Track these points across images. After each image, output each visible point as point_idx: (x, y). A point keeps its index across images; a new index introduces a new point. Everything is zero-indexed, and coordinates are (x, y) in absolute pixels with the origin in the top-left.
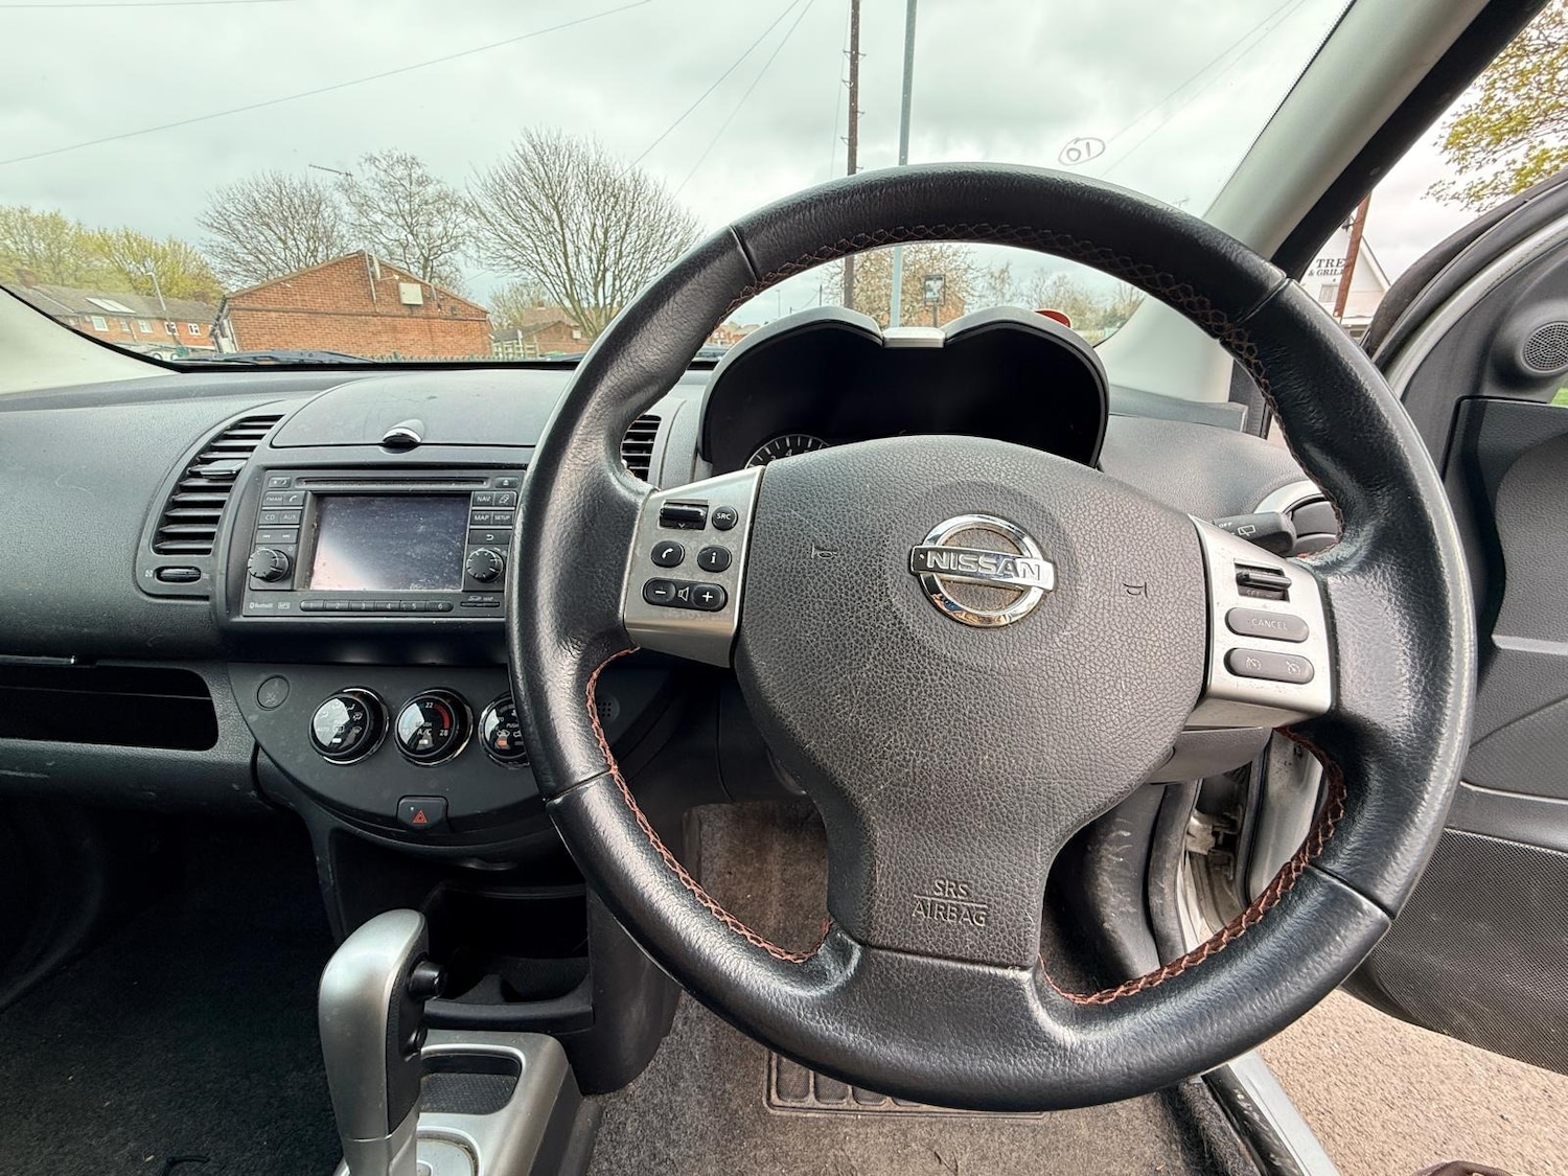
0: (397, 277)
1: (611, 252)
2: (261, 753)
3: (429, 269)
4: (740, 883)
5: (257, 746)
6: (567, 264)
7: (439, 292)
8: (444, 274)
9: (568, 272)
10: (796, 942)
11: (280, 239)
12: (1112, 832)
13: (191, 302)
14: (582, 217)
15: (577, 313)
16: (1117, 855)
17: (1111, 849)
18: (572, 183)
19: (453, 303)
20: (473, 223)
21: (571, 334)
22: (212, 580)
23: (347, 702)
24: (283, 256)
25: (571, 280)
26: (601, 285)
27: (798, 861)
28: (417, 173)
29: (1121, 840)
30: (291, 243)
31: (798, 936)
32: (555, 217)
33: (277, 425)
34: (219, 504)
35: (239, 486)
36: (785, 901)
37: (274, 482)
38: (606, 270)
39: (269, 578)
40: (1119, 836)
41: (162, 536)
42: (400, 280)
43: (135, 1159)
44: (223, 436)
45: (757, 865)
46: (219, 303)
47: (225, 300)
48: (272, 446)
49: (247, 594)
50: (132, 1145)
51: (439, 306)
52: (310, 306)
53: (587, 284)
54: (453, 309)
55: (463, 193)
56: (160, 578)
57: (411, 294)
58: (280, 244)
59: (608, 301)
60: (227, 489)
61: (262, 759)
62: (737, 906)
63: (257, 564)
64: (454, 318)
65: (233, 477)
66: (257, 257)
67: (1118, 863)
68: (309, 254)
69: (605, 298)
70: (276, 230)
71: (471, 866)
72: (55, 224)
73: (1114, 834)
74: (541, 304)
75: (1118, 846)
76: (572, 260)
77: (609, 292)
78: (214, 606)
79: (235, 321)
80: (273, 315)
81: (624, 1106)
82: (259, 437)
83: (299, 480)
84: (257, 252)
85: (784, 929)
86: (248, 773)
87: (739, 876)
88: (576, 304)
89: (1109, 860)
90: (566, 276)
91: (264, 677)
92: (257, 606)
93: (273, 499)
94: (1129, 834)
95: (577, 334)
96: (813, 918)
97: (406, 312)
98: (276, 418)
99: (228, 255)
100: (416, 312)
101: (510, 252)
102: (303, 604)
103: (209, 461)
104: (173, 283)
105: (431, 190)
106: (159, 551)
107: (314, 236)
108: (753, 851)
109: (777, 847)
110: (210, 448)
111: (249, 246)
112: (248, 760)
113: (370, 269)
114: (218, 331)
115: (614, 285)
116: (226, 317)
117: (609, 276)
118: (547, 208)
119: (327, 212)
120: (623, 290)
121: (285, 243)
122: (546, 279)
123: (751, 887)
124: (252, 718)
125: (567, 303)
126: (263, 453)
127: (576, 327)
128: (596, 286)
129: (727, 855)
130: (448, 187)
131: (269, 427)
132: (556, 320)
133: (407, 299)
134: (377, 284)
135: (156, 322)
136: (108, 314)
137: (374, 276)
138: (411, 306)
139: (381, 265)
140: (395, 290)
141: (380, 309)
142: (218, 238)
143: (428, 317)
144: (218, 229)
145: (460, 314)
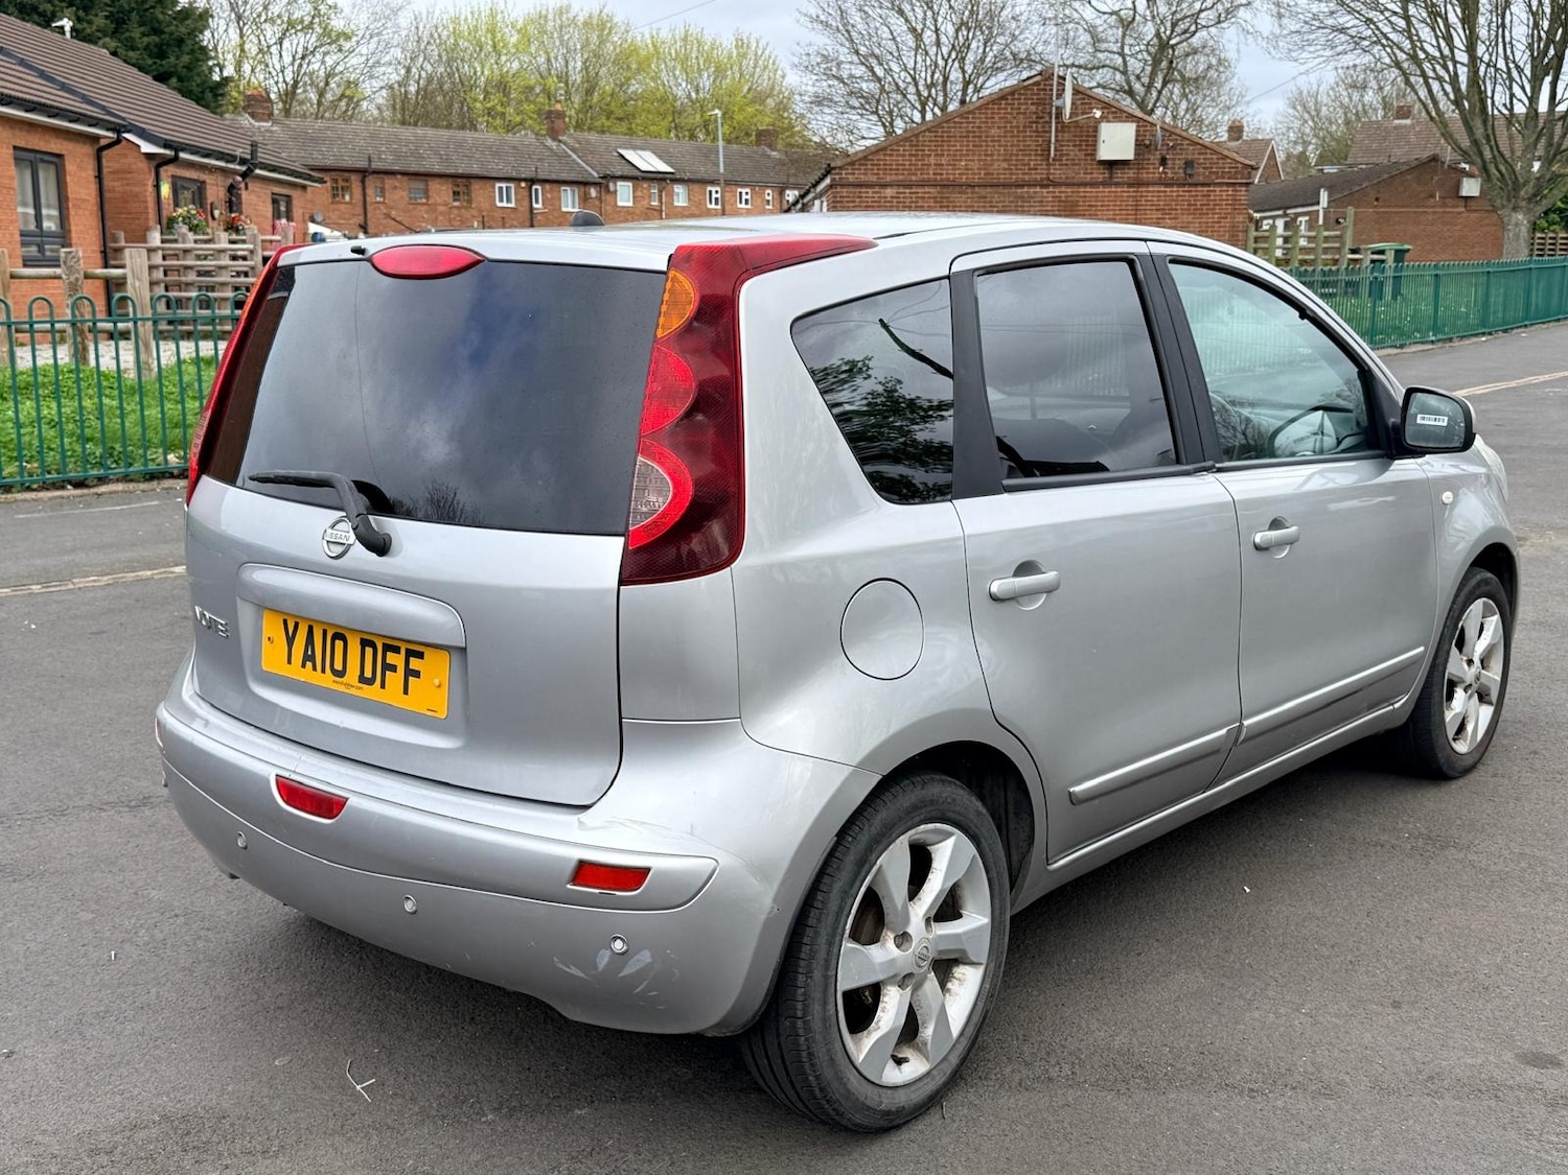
0: (1098, 114)
3: (1164, 64)
11: (913, 30)
15: (1475, 142)
21: (1458, 186)
24: (911, 65)
26: (1548, 79)
30: (929, 37)
42: (1103, 118)
51: (1163, 161)
52: (949, 174)
54: (1189, 164)
57: (1117, 141)
58: (910, 40)
64: (1186, 182)
66: (871, 70)
68: (953, 55)
70: (910, 15)
72: (601, 26)
79: (832, 204)
80: (890, 192)
90: (1462, 57)
95: (1471, 188)
97: (1100, 175)
99: (827, 66)
100: (1119, 175)
111: (863, 50)
113: (1057, 103)
121: (918, 36)
132: (1425, 155)
133: (1105, 153)
134: (1062, 127)
135: (696, 187)
136: (640, 178)
137: (1059, 114)
138: (1112, 165)
139: (1076, 91)
140: (1090, 137)
141: (1057, 173)
142: (823, 41)
143: (1138, 183)
144: (827, 25)
145: (1200, 173)
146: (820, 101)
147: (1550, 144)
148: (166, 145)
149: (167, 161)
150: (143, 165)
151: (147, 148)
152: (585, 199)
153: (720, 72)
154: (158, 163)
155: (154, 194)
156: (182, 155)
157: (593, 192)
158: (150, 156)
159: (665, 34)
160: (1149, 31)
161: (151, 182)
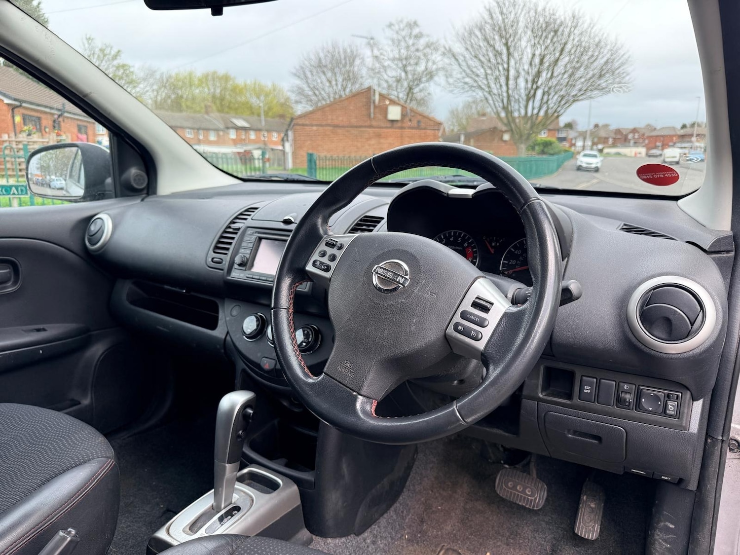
0: (388, 103)
1: (544, 74)
2: (228, 335)
3: (410, 95)
4: (437, 498)
5: (228, 333)
6: (507, 84)
7: (412, 110)
8: (419, 98)
9: (507, 92)
10: (459, 544)
11: (328, 80)
12: (662, 522)
13: (277, 119)
14: (525, 48)
15: (509, 121)
16: (665, 541)
17: (661, 535)
18: (521, 24)
19: (420, 118)
20: (446, 61)
21: (502, 136)
22: (225, 264)
23: (256, 317)
24: (328, 91)
25: (509, 96)
26: (532, 99)
27: (477, 500)
28: (416, 31)
29: (667, 530)
30: (334, 83)
31: (461, 542)
32: (505, 51)
33: (256, 211)
34: (233, 238)
35: (240, 232)
36: (462, 521)
37: (249, 233)
38: (537, 88)
39: (240, 265)
40: (665, 525)
41: (216, 247)
42: (390, 104)
43: (158, 504)
44: (241, 214)
45: (450, 492)
46: (288, 120)
47: (292, 119)
48: (252, 219)
49: (233, 269)
50: (158, 499)
51: (410, 120)
52: (336, 122)
53: (521, 100)
54: (419, 122)
55: (442, 42)
56: (213, 262)
57: (394, 113)
58: (328, 84)
59: (535, 111)
60: (236, 233)
61: (228, 338)
62: (431, 511)
63: (238, 260)
64: (418, 127)
65: (238, 229)
67: (666, 548)
69: (533, 109)
71: (285, 404)
73: (662, 524)
74: (484, 115)
75: (666, 534)
76: (511, 82)
77: (537, 104)
78: (224, 273)
79: (295, 132)
80: (315, 128)
81: (322, 544)
82: (249, 215)
83: (256, 232)
84: (314, 89)
85: (455, 535)
86: (222, 342)
87: (437, 495)
88: (509, 115)
89: (660, 543)
90: (505, 94)
91: (234, 304)
92: (235, 274)
93: (246, 238)
94: (673, 527)
95: (506, 137)
96: (475, 536)
97: (389, 125)
98: (256, 208)
99: (301, 92)
100: (396, 125)
101: (467, 80)
102: (247, 276)
103: (234, 223)
104: (270, 109)
105: (422, 42)
106: (214, 252)
107: (347, 79)
108: (449, 484)
109: (465, 485)
110: (236, 218)
111: (311, 86)
112: (224, 337)
113: (373, 98)
114: (285, 139)
115: (542, 99)
116: (291, 130)
117: (539, 93)
118: (500, 46)
119: (357, 62)
120: (549, 102)
121: (330, 83)
122: (490, 98)
123: (442, 504)
124: (228, 319)
125: (503, 115)
126: (249, 222)
127: (506, 131)
128: (528, 100)
129: (433, 479)
130: (434, 39)
131: (253, 212)
132: (493, 126)
133: (391, 116)
134: (375, 107)
135: (258, 132)
136: (238, 128)
137: (374, 102)
138: (392, 121)
139: (380, 95)
140: (385, 111)
141: (374, 123)
142: (297, 82)
143: (402, 128)
144: (299, 77)
145: (423, 125)
146: (297, 102)
147: (532, 122)
148: (15, 100)
149: (17, 107)
150: (5, 108)
151: (6, 101)
152: (218, 136)
153: (267, 95)
154: (13, 108)
155: (11, 121)
156: (24, 105)
157: (221, 133)
158: (9, 105)
159: (248, 82)
160: (405, 84)
161: (10, 115)
